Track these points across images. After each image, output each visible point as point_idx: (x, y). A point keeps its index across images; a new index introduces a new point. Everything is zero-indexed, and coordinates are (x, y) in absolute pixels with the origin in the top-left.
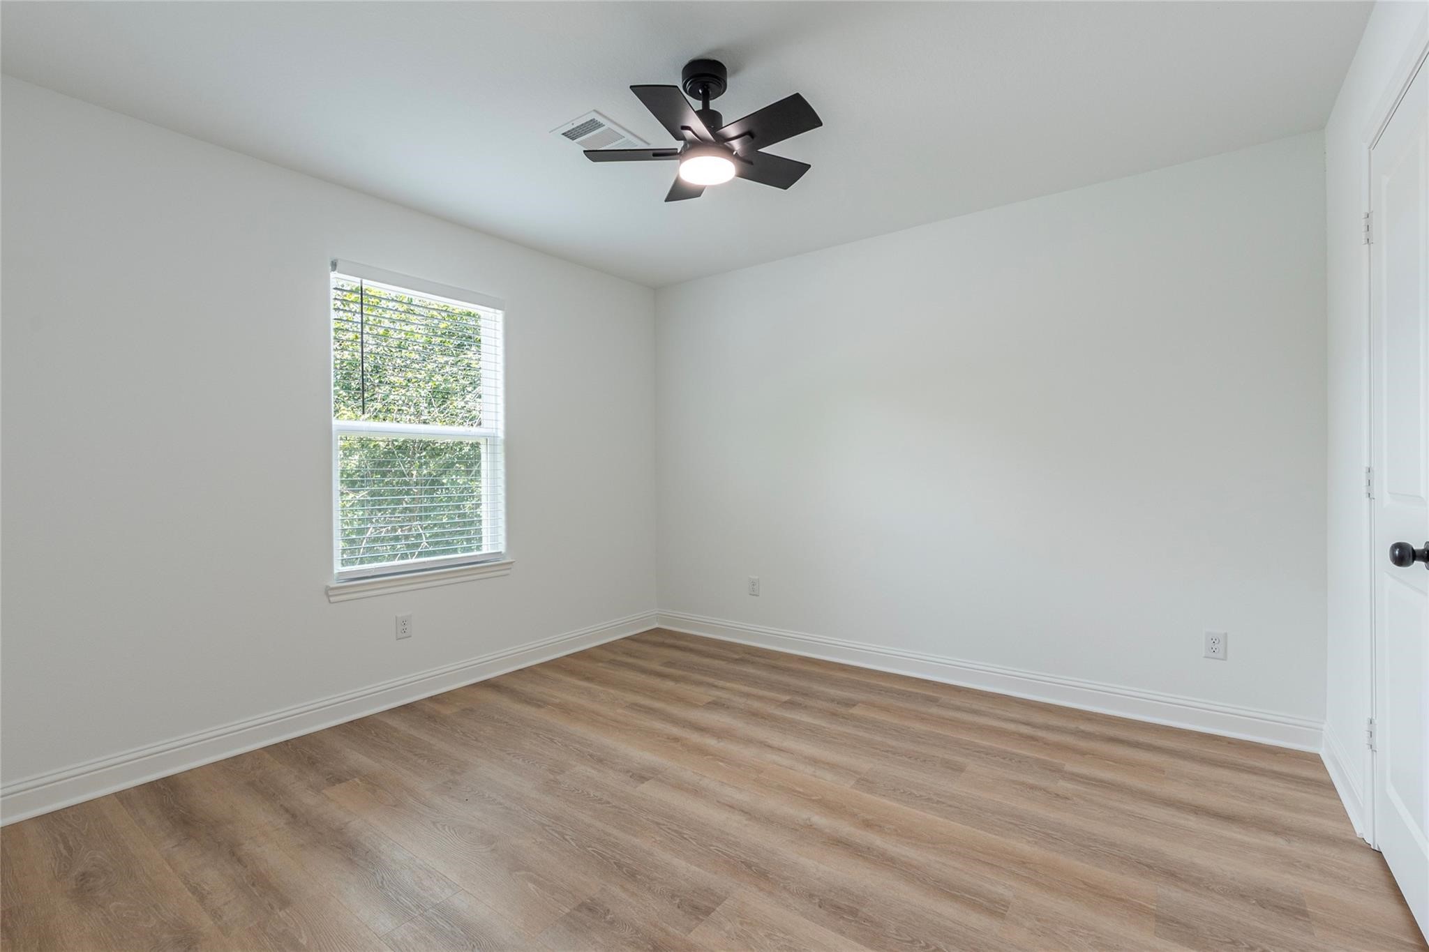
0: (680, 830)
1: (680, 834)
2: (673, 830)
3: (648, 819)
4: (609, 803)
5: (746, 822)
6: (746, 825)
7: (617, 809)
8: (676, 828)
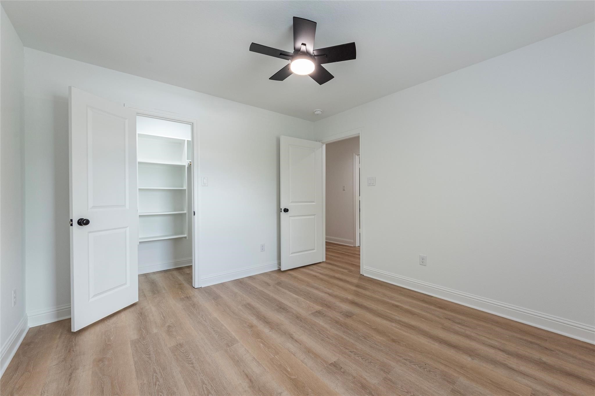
0: (319, 334)
1: (320, 332)
2: (323, 335)
3: (332, 340)
4: (350, 351)
5: (294, 334)
6: (294, 332)
7: (346, 347)
8: (321, 335)
